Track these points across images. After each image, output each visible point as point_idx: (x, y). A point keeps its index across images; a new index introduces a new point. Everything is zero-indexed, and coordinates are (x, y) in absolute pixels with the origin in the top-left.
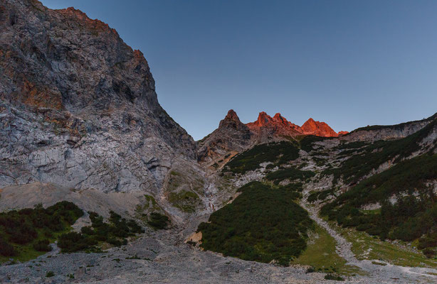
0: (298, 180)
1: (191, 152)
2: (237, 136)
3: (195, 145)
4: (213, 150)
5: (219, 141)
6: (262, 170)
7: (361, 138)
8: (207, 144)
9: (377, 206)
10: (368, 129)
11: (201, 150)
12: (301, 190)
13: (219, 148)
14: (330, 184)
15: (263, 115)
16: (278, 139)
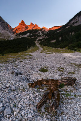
0: (36, 37)
1: (11, 31)
2: (24, 27)
3: (12, 29)
4: (18, 31)
5: (19, 28)
6: (28, 35)
7: (54, 29)
8: (16, 29)
9: (55, 41)
10: (56, 27)
11: (14, 30)
12: (37, 39)
13: (19, 30)
14: (44, 37)
15: (32, 23)
16: (34, 29)
